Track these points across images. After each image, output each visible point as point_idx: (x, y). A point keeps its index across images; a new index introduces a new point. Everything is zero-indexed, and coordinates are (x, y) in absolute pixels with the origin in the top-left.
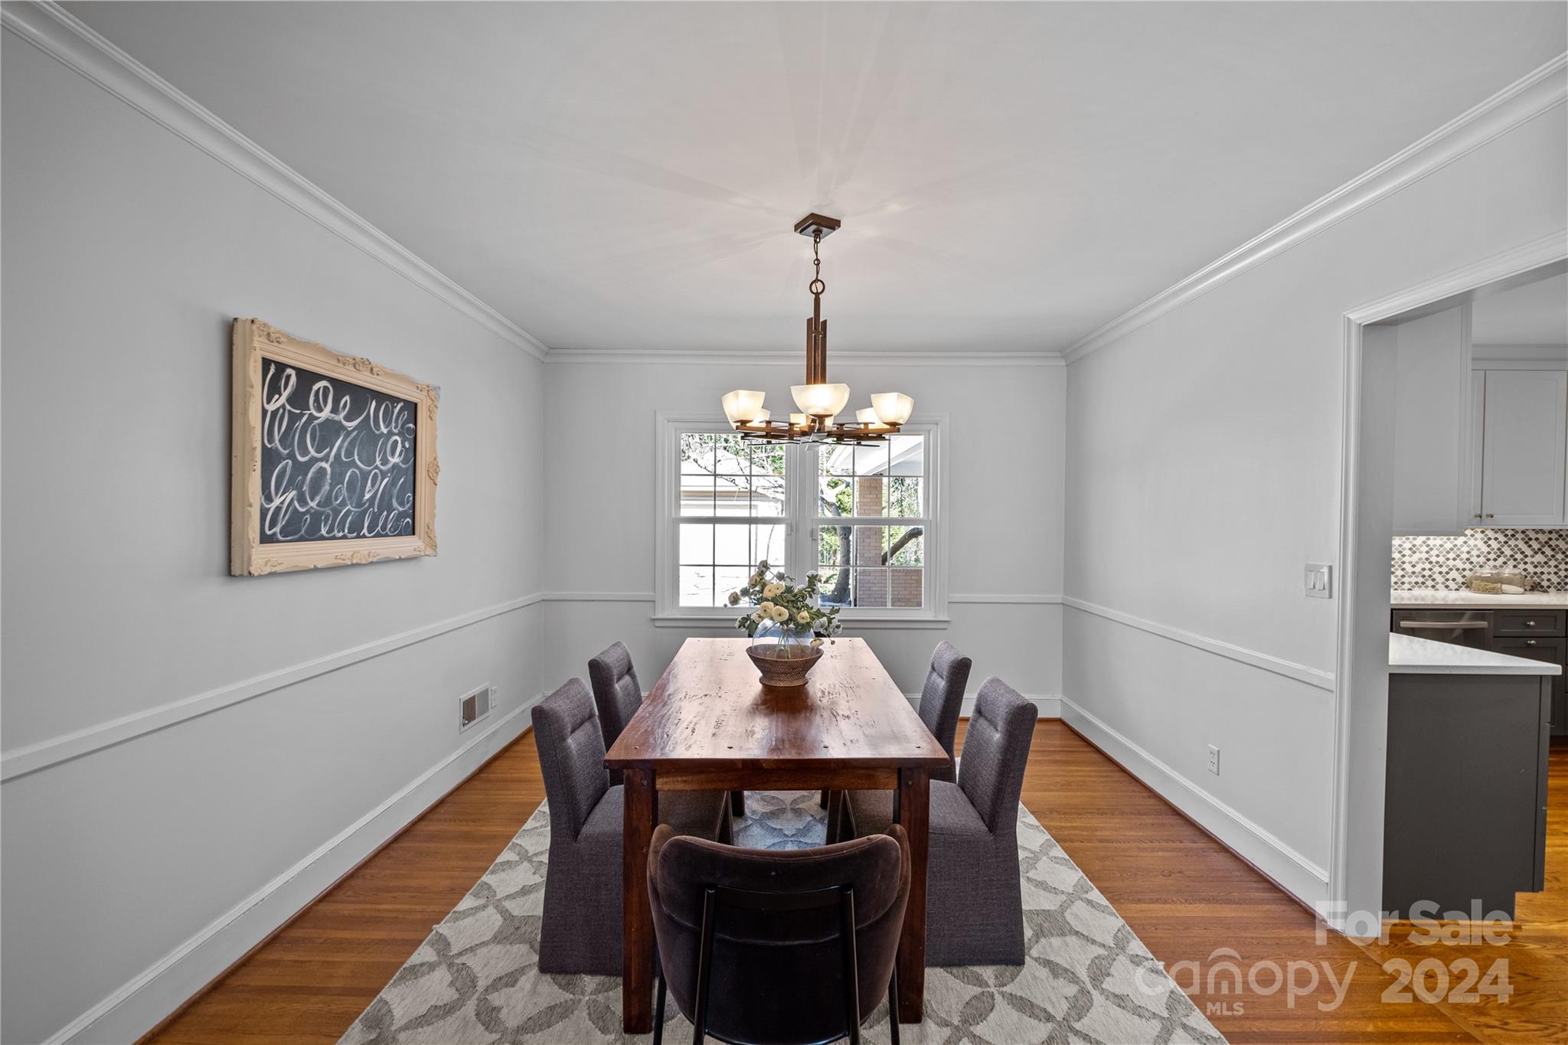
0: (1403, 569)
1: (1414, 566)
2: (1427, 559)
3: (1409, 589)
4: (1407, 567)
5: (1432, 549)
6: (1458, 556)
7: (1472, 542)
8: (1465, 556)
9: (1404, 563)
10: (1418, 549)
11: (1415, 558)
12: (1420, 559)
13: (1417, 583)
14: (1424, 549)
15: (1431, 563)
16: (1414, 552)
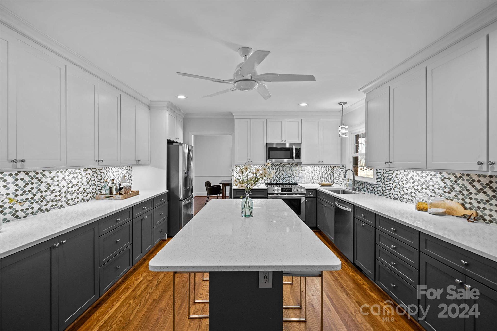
0: (403, 191)
1: (407, 190)
2: (413, 187)
3: (406, 202)
4: (405, 189)
5: (415, 182)
6: (428, 187)
7: (434, 179)
8: (431, 188)
9: (403, 187)
10: (409, 181)
11: (408, 185)
12: (410, 186)
13: (409, 199)
14: (412, 181)
15: (415, 189)
16: (407, 182)
